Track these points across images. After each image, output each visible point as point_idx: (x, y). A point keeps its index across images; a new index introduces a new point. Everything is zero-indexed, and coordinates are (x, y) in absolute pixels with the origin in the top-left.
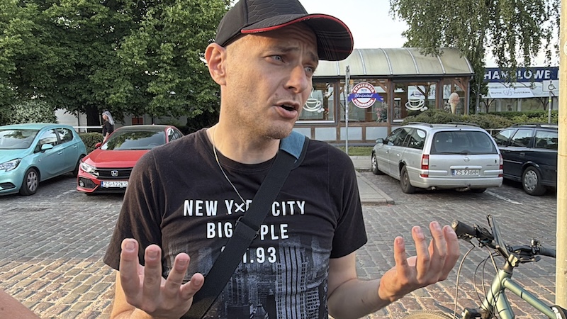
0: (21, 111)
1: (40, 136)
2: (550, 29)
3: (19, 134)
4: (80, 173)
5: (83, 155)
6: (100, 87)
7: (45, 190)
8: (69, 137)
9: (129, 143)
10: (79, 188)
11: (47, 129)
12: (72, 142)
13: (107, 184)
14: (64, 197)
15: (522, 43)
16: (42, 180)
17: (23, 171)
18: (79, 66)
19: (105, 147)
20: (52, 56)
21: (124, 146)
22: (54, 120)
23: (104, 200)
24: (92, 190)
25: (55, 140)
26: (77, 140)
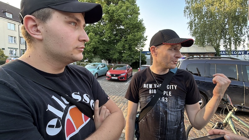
0: (95, 60)
1: (99, 66)
2: (245, 39)
3: (94, 65)
4: (107, 75)
5: (107, 71)
6: (112, 55)
7: (99, 78)
8: (104, 66)
9: (118, 68)
10: (106, 78)
11: (100, 64)
12: (105, 67)
13: (113, 78)
14: (103, 80)
15: (234, 43)
16: (99, 76)
17: (95, 74)
18: (107, 50)
19: (113, 69)
20: (101, 47)
21: (116, 69)
22: (101, 62)
23: (111, 81)
24: (109, 79)
25: (102, 67)
26: (106, 67)
